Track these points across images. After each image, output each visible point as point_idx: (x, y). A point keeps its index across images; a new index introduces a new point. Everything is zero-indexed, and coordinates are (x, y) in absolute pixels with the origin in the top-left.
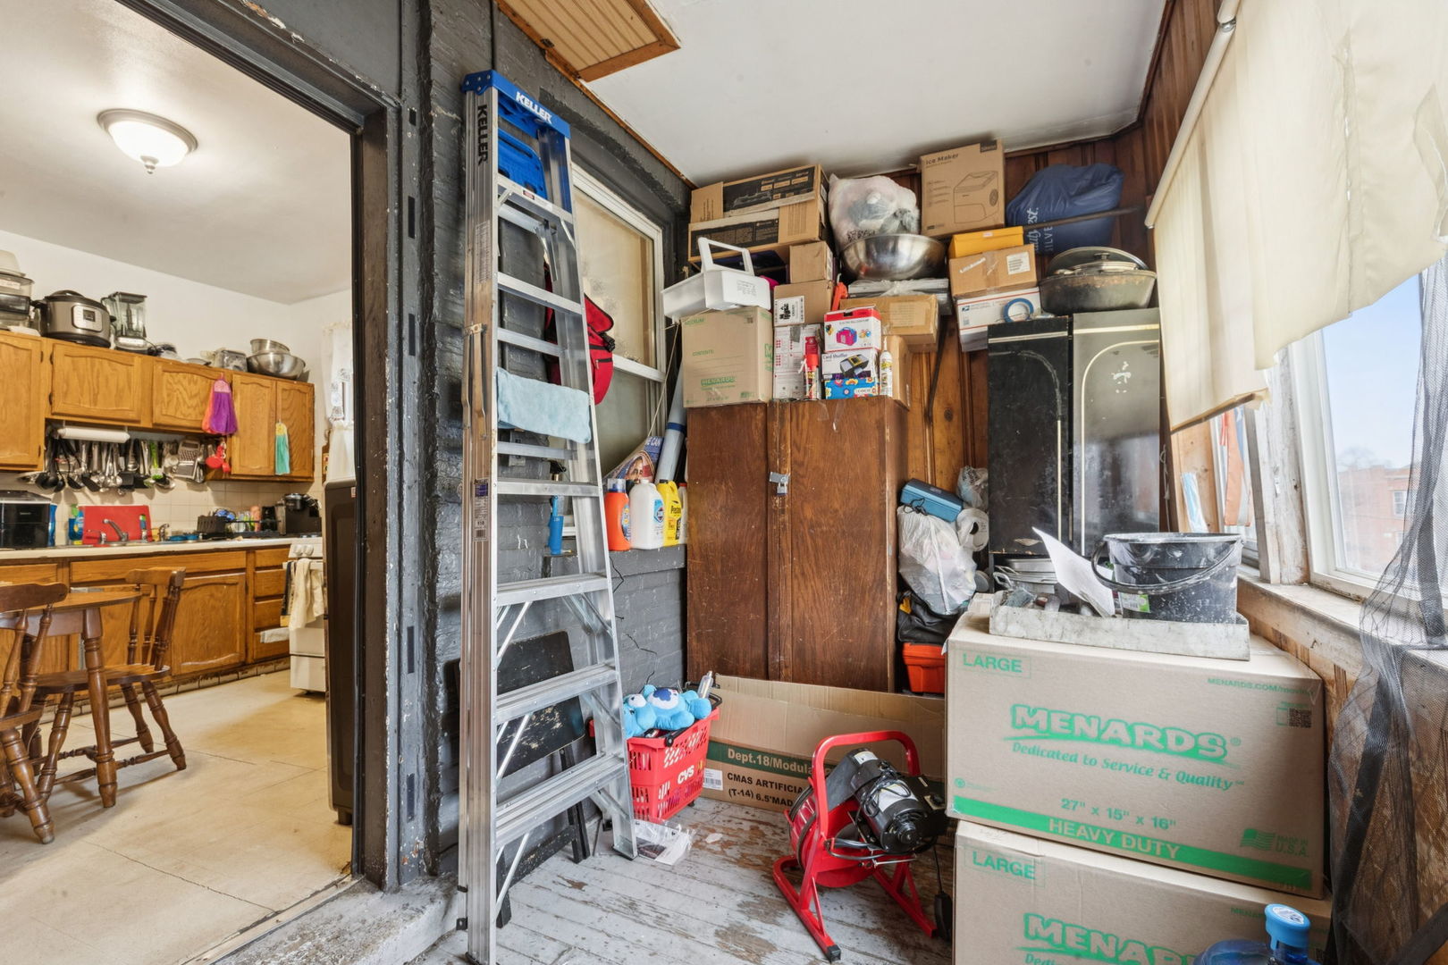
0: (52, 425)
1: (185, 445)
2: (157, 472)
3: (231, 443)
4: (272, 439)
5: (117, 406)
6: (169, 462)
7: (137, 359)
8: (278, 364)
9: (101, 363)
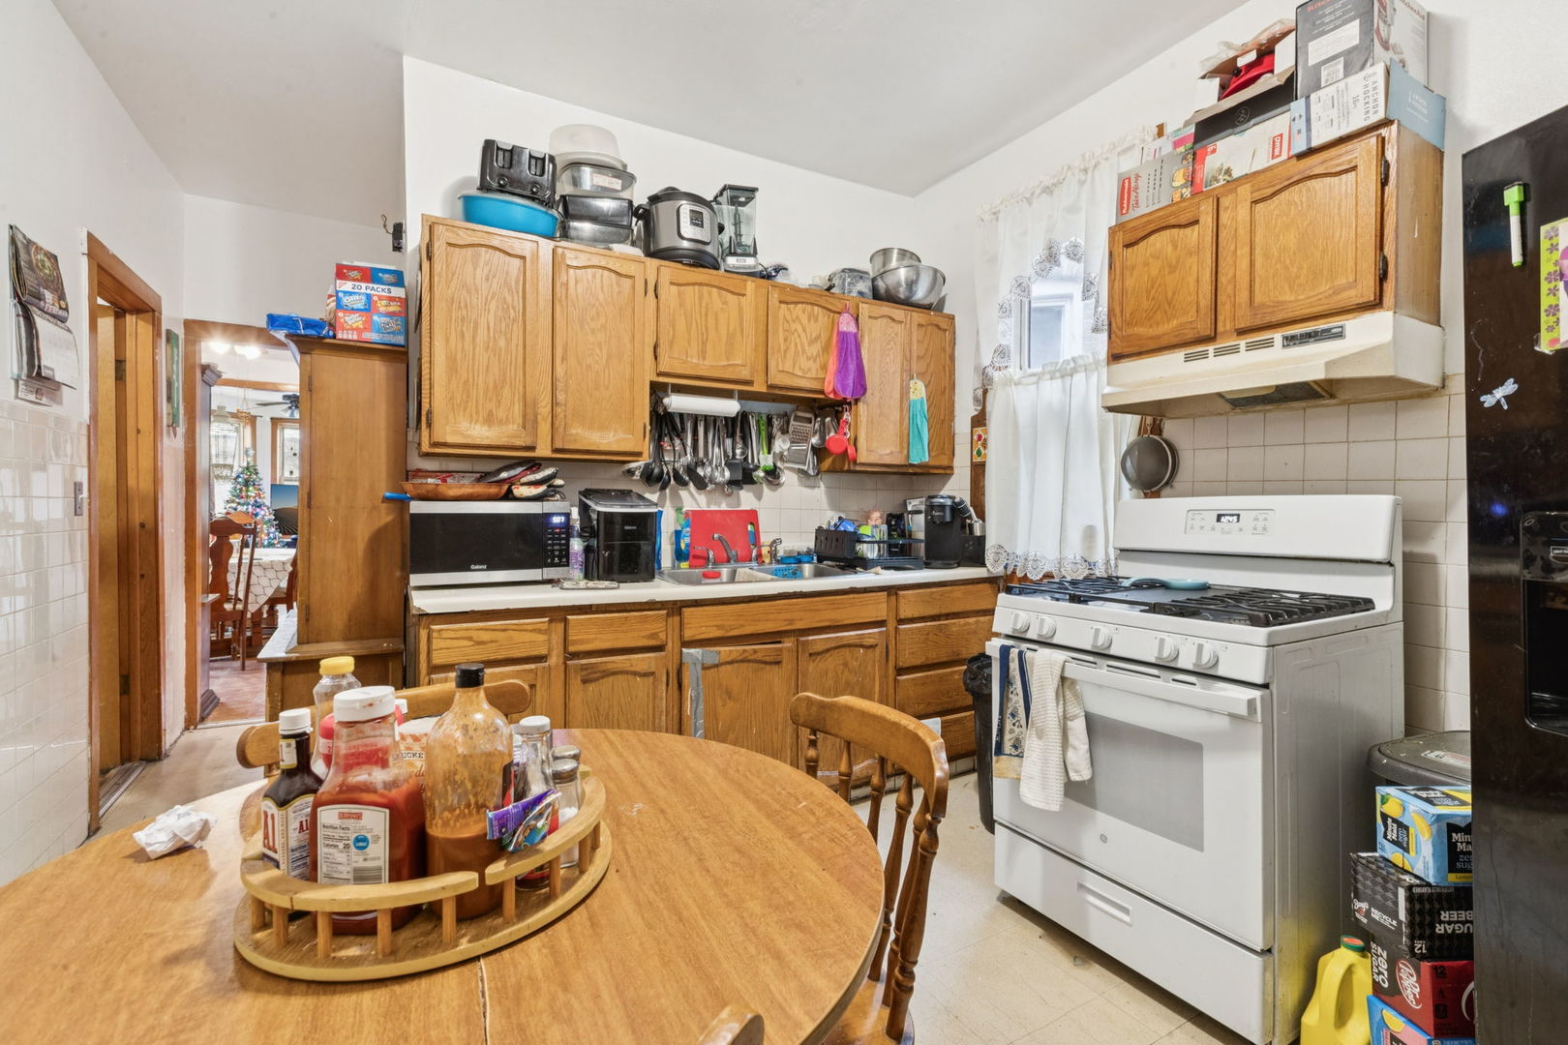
0: (657, 390)
1: (797, 418)
2: (766, 460)
3: (856, 416)
4: (905, 406)
5: (728, 359)
6: (781, 444)
7: (751, 285)
8: (911, 285)
9: (710, 293)
